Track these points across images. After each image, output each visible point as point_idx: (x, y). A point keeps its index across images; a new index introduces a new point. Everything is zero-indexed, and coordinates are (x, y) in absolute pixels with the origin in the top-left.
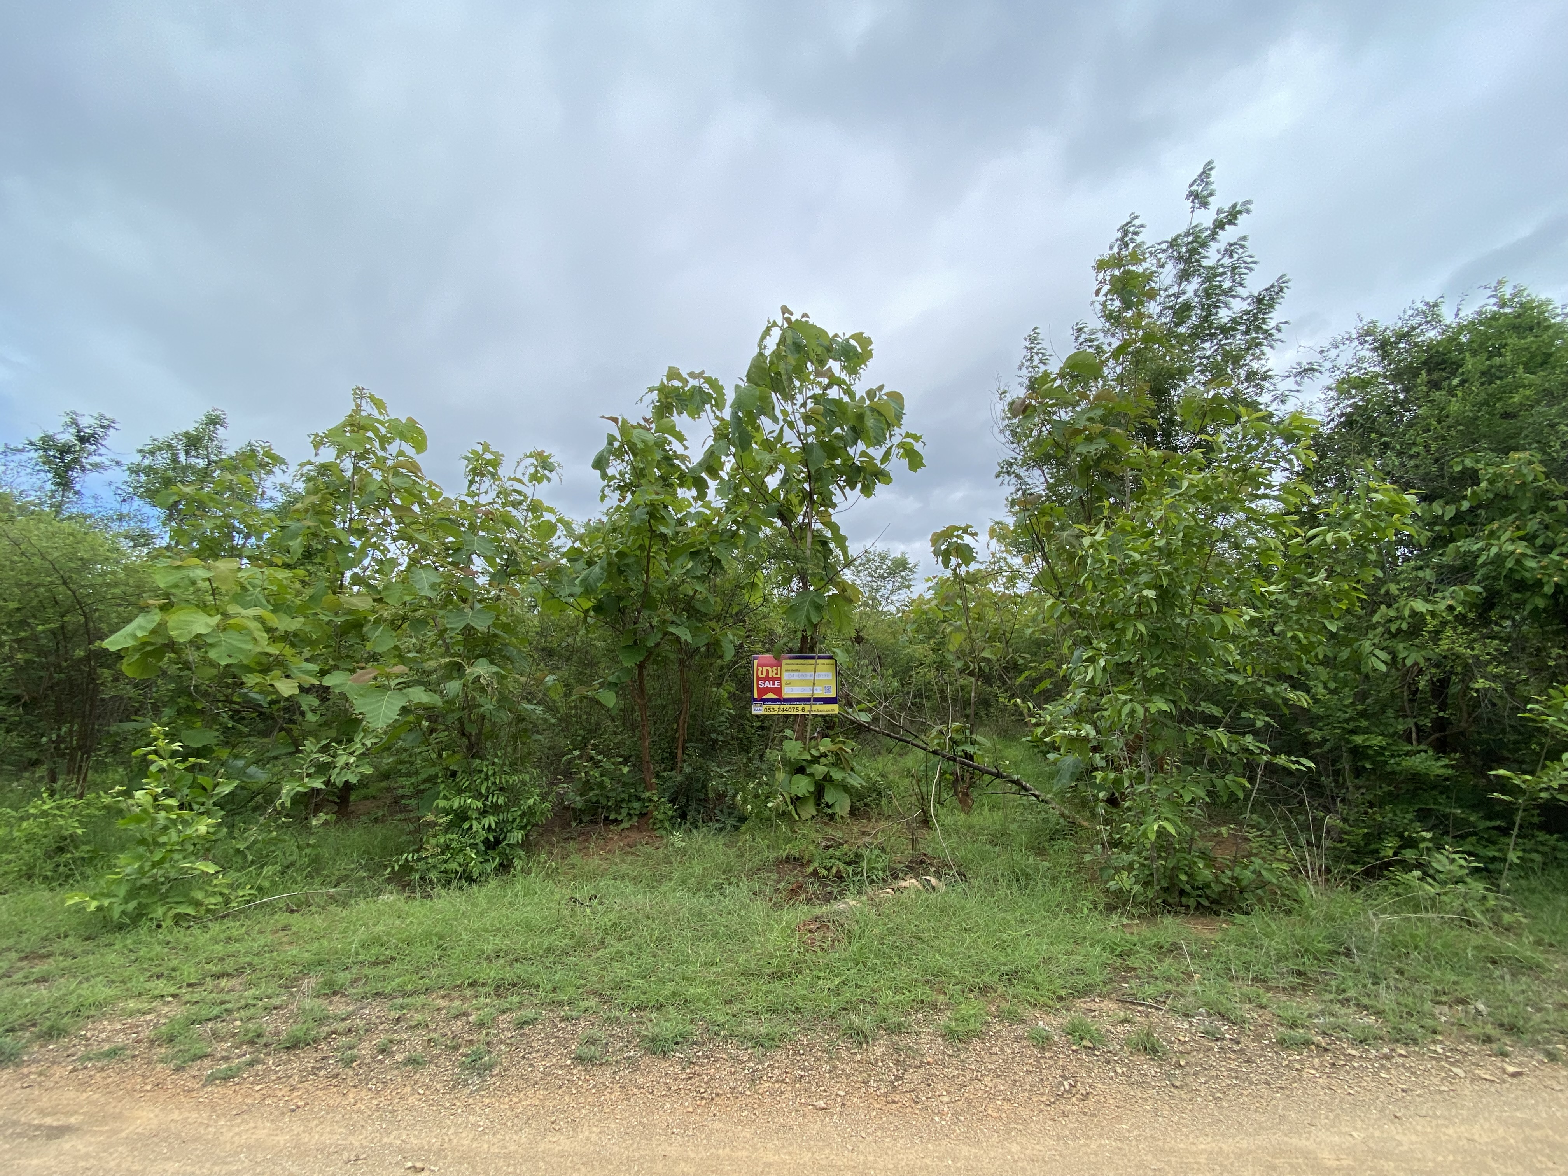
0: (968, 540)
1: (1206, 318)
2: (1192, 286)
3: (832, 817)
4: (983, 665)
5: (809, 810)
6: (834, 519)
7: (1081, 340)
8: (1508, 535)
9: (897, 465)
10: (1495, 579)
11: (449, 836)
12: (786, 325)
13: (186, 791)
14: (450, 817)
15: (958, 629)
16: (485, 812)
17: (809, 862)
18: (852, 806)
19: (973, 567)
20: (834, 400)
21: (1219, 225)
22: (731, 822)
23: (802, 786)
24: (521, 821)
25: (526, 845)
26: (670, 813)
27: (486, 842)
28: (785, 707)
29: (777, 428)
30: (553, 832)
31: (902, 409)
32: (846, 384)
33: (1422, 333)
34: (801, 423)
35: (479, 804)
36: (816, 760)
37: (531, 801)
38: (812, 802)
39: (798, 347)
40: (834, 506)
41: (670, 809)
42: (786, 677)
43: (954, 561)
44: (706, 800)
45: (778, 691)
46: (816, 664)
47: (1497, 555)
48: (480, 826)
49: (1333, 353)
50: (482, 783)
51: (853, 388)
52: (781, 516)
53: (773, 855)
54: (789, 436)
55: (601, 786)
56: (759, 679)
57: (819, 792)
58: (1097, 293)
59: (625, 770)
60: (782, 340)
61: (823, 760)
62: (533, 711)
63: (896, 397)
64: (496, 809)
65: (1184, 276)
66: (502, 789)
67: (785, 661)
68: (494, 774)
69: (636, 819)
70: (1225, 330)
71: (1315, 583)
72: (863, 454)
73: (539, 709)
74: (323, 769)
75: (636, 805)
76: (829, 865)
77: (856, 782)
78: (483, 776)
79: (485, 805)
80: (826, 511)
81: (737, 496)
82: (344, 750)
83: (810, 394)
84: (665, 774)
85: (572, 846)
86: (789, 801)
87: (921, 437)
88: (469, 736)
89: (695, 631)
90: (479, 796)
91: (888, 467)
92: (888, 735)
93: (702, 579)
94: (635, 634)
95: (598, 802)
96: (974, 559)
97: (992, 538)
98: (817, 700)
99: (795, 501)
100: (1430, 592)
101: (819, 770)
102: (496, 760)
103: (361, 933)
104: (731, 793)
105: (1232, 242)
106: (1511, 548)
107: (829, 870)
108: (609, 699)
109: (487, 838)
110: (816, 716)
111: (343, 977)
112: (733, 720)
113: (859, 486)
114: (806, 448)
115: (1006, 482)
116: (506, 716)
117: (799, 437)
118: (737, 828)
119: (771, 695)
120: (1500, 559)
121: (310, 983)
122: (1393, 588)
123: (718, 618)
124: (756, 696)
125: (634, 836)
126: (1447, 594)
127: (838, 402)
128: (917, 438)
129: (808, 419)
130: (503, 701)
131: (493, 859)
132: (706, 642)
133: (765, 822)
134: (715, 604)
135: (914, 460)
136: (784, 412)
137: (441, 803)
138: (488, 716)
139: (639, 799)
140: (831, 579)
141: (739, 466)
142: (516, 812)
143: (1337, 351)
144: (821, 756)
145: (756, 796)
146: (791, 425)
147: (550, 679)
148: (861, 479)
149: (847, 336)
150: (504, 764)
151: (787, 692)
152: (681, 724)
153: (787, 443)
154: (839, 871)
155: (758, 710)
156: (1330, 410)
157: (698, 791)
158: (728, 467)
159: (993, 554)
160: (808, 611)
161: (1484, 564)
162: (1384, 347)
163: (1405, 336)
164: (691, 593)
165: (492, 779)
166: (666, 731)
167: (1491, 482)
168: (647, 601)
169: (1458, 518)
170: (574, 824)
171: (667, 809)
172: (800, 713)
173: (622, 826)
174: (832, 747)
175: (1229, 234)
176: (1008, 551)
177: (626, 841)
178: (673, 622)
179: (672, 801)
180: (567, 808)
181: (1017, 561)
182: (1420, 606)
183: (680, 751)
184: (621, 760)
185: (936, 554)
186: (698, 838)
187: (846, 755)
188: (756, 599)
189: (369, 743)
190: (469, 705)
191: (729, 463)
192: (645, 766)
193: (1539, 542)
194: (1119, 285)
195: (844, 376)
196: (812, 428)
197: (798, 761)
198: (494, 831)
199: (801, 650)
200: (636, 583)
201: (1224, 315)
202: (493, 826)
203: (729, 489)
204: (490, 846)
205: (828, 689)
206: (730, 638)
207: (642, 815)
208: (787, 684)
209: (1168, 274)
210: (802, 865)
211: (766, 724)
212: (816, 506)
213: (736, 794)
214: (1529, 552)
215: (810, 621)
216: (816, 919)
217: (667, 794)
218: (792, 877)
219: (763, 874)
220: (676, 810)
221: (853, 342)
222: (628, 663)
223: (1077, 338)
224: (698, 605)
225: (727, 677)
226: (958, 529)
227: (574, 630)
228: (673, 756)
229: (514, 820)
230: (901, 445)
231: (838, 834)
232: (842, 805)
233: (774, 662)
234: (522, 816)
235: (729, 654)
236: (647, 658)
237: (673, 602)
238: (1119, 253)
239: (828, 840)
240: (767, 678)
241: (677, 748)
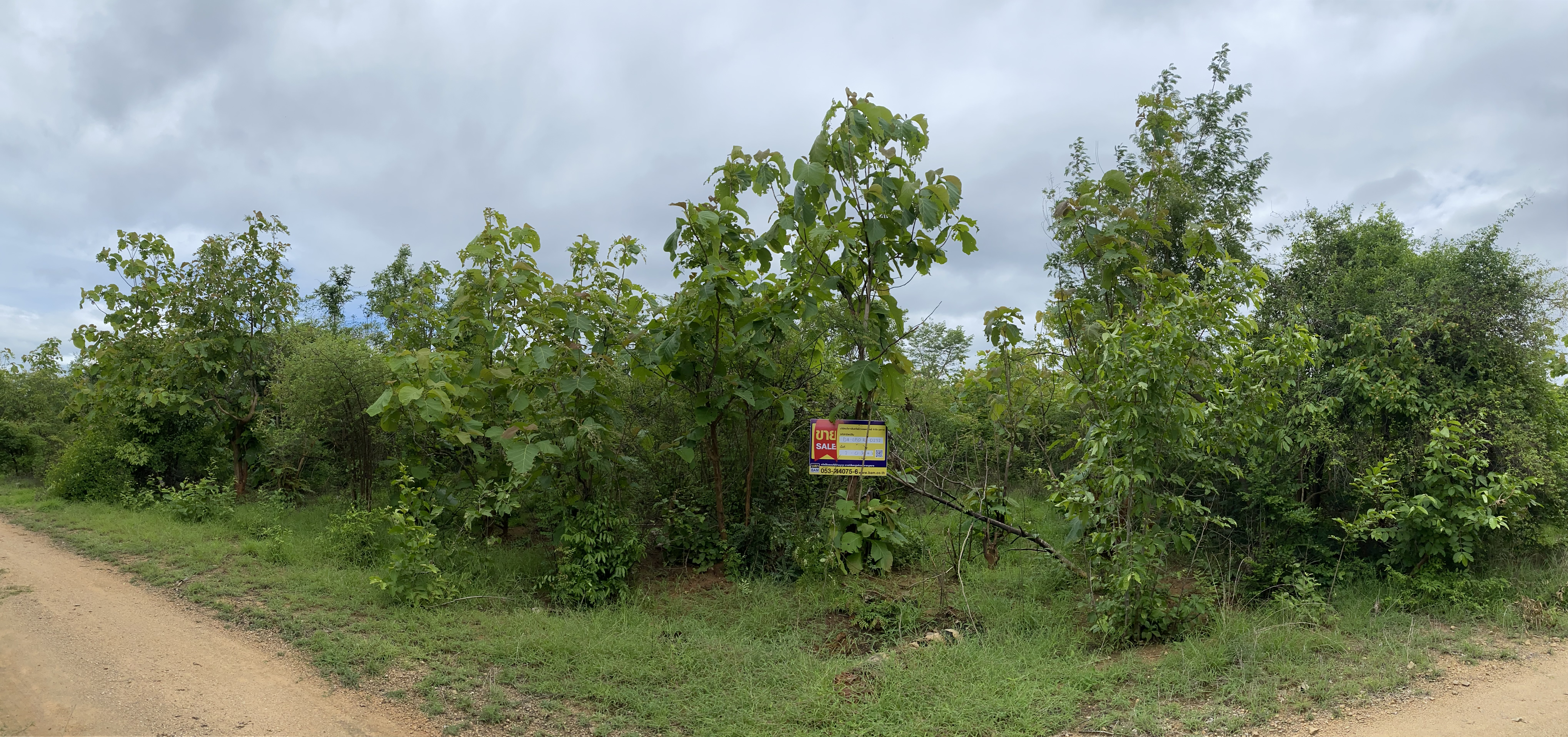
0: (1016, 321)
1: (1216, 170)
2: (1210, 140)
3: (877, 572)
4: (1018, 434)
5: (857, 566)
6: (892, 293)
7: (1122, 161)
8: (1358, 368)
9: (952, 246)
10: (1350, 394)
11: (573, 565)
12: (850, 105)
13: (419, 512)
14: (574, 550)
15: (1002, 401)
16: (597, 547)
17: (854, 614)
18: (894, 563)
19: (1020, 345)
20: (894, 179)
21: (1230, 99)
22: (788, 574)
23: (852, 543)
24: (624, 558)
25: (629, 579)
26: (739, 561)
27: (599, 573)
28: (839, 468)
29: (839, 204)
30: (648, 569)
31: (960, 193)
32: (906, 165)
33: (1338, 225)
34: (862, 202)
35: (592, 541)
36: (865, 519)
37: (631, 542)
38: (859, 558)
39: (861, 128)
40: (892, 281)
41: (739, 558)
42: (841, 440)
43: (1002, 339)
44: (769, 551)
45: (833, 453)
46: (869, 429)
47: (1352, 379)
48: (594, 560)
49: (1292, 223)
50: (594, 523)
51: (912, 169)
52: (841, 287)
53: (823, 607)
54: (851, 211)
55: (684, 532)
56: (816, 441)
57: (866, 548)
58: (1138, 123)
59: (702, 519)
60: (847, 120)
61: (871, 519)
62: (630, 463)
63: (954, 182)
64: (606, 546)
65: (1205, 130)
66: (609, 529)
67: (840, 426)
68: (603, 515)
69: (712, 564)
70: (1229, 184)
71: (1254, 390)
72: (920, 233)
73: (635, 461)
74: (491, 502)
75: (712, 551)
76: (870, 618)
77: (899, 540)
78: (594, 517)
79: (597, 542)
80: (885, 285)
81: (801, 268)
82: (503, 488)
83: (872, 171)
84: (734, 525)
85: (664, 583)
86: (839, 557)
87: (975, 222)
88: (584, 482)
89: (757, 396)
90: (592, 533)
91: (945, 247)
92: (931, 497)
93: (765, 346)
94: (708, 397)
95: (682, 546)
96: (1020, 339)
97: (1039, 321)
98: (869, 463)
99: (855, 274)
100: (1317, 399)
101: (867, 529)
102: (604, 504)
103: (522, 639)
104: (789, 546)
105: (1239, 114)
106: (1359, 376)
107: (869, 622)
108: (689, 455)
109: (600, 570)
110: (866, 478)
111: (513, 672)
112: (791, 478)
113: (916, 263)
114: (865, 223)
115: (1052, 274)
116: (609, 466)
117: (860, 213)
118: (794, 579)
119: (827, 457)
120: (1353, 382)
121: (495, 671)
122: (1301, 394)
123: (780, 383)
124: (813, 457)
125: (711, 579)
126: (1326, 401)
127: (898, 182)
128: (972, 223)
129: (870, 196)
130: (606, 454)
131: (605, 589)
132: (769, 405)
133: (818, 575)
134: (777, 370)
135: (969, 244)
136: (847, 189)
137: (567, 537)
138: (595, 466)
139: (714, 546)
140: (886, 351)
141: (803, 240)
142: (618, 550)
143: (1294, 223)
144: (870, 515)
145: (811, 551)
146: (854, 202)
147: (641, 433)
148: (917, 257)
149: (909, 118)
150: (610, 508)
151: (842, 455)
152: (748, 480)
153: (850, 218)
154: (878, 624)
155: (814, 471)
156: (1286, 263)
157: (760, 543)
158: (793, 241)
159: (1039, 336)
160: (863, 379)
161: (1346, 384)
162: (1319, 228)
163: (1330, 224)
164: (755, 359)
165: (601, 519)
166: (736, 485)
167: (1356, 333)
168: (718, 366)
169: (1338, 353)
170: (665, 564)
171: (734, 558)
172: (854, 474)
173: (699, 570)
174: (881, 507)
175: (1236, 108)
176: (1051, 334)
177: (703, 584)
178: (740, 387)
179: (741, 550)
180: (659, 548)
181: (1058, 343)
182: (1311, 408)
183: (748, 505)
184: (698, 509)
185: (987, 332)
186: (761, 585)
187: (892, 515)
188: (815, 366)
189: (516, 484)
190: (582, 456)
191: (793, 236)
192: (720, 517)
193: (1373, 373)
194: (1154, 122)
195: (906, 157)
196: (872, 206)
197: (849, 519)
198: (605, 565)
199: (856, 416)
200: (707, 348)
201: (1229, 171)
202: (604, 560)
203: (793, 261)
204: (604, 577)
205: (879, 453)
206: (791, 403)
207: (718, 561)
208: (842, 447)
209: (1194, 125)
210: (848, 617)
211: (825, 482)
212: (874, 279)
213: (794, 548)
214: (1367, 380)
215: (865, 389)
216: (854, 671)
217: (736, 544)
218: (840, 627)
219: (813, 624)
220: (744, 559)
221: (915, 124)
222: (702, 423)
223: (1119, 158)
224: (761, 371)
225: (789, 437)
226: (1008, 310)
227: (658, 390)
228: (742, 509)
229: (618, 556)
230: (957, 227)
231: (881, 589)
232: (885, 561)
233: (830, 425)
234: (625, 554)
235: (789, 418)
236: (719, 418)
237: (742, 367)
238: (1158, 95)
239: (872, 593)
240: (824, 441)
241: (745, 501)
